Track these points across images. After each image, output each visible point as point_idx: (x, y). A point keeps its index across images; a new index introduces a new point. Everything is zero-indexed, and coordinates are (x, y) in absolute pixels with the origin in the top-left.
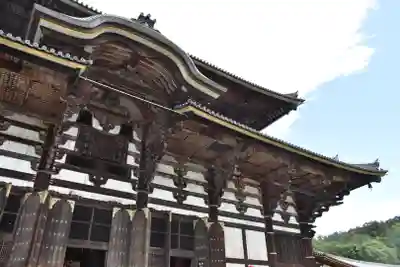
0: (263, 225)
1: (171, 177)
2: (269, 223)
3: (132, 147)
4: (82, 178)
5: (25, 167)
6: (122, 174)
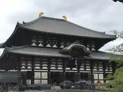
0: (103, 72)
1: (83, 65)
3: (76, 61)
4: (69, 69)
5: (61, 68)
6: (75, 67)
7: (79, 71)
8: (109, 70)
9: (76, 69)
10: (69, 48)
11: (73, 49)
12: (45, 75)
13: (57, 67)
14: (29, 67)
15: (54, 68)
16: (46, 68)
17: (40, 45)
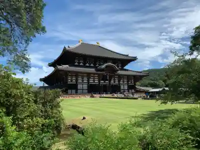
1: (113, 79)
2: (128, 83)
3: (108, 76)
4: (103, 82)
5: (97, 81)
6: (107, 80)
7: (110, 83)
8: (131, 82)
9: (108, 82)
10: (103, 66)
11: (107, 67)
12: (85, 86)
13: (94, 81)
14: (74, 81)
15: (92, 81)
16: (86, 81)
17: (81, 64)
